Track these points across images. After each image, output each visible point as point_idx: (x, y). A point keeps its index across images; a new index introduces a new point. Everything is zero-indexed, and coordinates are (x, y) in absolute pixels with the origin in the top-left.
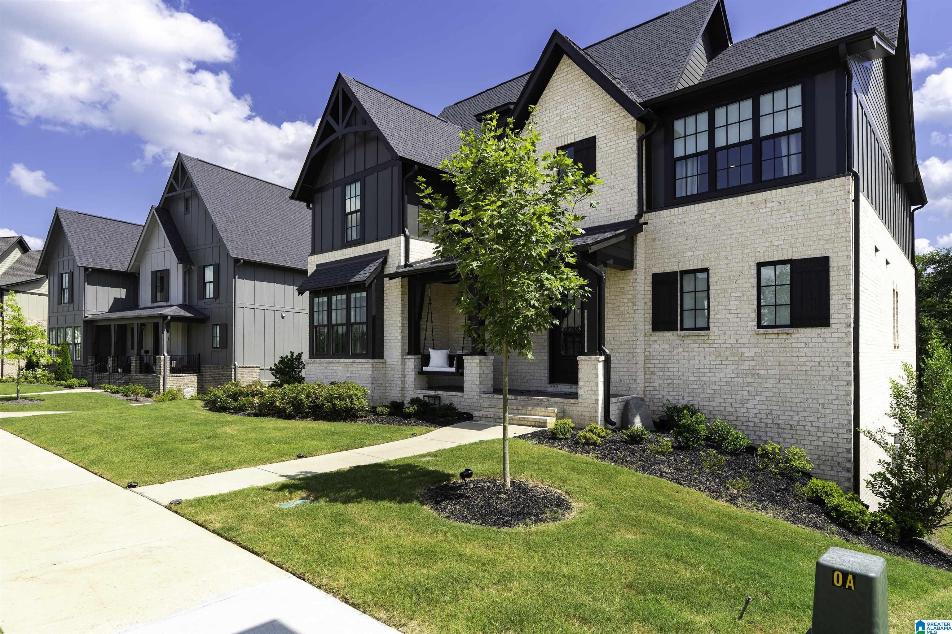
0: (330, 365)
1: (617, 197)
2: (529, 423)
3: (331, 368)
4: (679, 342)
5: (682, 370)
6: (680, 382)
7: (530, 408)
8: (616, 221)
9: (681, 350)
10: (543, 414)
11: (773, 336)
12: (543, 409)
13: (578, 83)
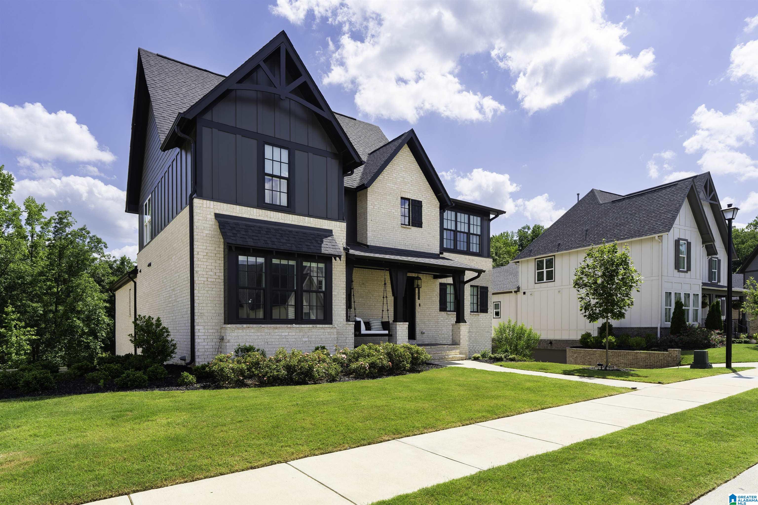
0: (276, 331)
1: (432, 240)
2: (456, 359)
3: (277, 334)
4: (447, 317)
5: (448, 330)
6: (447, 336)
7: (448, 352)
8: (431, 252)
9: (447, 321)
10: (453, 354)
11: (475, 316)
12: (454, 351)
13: (413, 165)
